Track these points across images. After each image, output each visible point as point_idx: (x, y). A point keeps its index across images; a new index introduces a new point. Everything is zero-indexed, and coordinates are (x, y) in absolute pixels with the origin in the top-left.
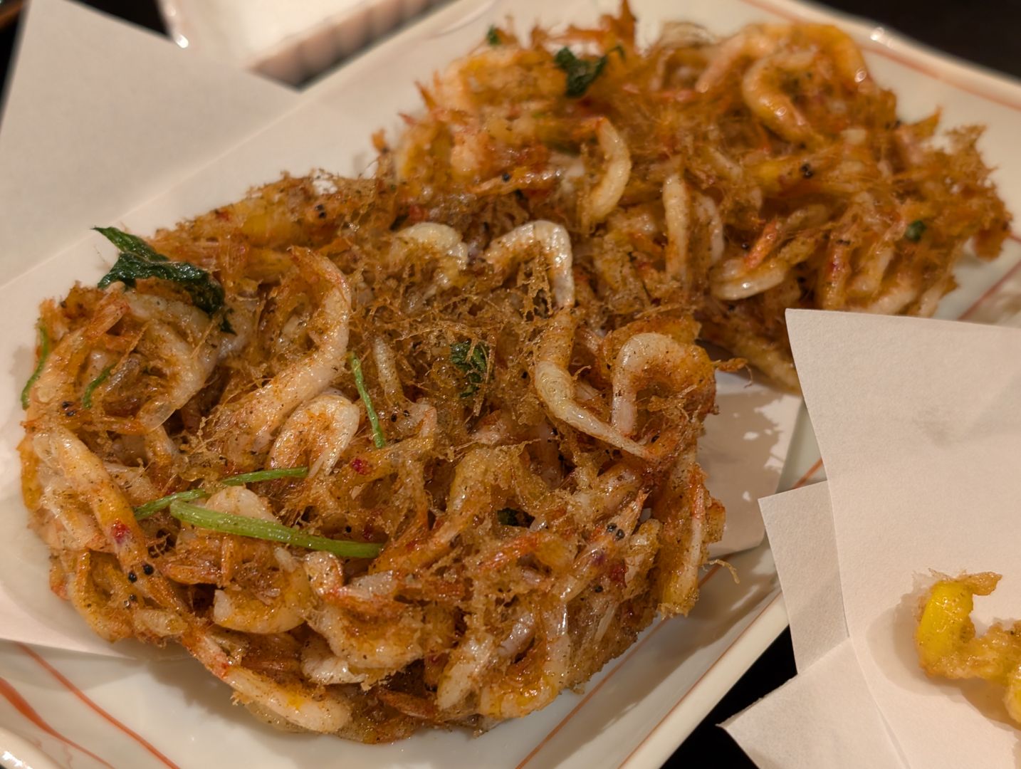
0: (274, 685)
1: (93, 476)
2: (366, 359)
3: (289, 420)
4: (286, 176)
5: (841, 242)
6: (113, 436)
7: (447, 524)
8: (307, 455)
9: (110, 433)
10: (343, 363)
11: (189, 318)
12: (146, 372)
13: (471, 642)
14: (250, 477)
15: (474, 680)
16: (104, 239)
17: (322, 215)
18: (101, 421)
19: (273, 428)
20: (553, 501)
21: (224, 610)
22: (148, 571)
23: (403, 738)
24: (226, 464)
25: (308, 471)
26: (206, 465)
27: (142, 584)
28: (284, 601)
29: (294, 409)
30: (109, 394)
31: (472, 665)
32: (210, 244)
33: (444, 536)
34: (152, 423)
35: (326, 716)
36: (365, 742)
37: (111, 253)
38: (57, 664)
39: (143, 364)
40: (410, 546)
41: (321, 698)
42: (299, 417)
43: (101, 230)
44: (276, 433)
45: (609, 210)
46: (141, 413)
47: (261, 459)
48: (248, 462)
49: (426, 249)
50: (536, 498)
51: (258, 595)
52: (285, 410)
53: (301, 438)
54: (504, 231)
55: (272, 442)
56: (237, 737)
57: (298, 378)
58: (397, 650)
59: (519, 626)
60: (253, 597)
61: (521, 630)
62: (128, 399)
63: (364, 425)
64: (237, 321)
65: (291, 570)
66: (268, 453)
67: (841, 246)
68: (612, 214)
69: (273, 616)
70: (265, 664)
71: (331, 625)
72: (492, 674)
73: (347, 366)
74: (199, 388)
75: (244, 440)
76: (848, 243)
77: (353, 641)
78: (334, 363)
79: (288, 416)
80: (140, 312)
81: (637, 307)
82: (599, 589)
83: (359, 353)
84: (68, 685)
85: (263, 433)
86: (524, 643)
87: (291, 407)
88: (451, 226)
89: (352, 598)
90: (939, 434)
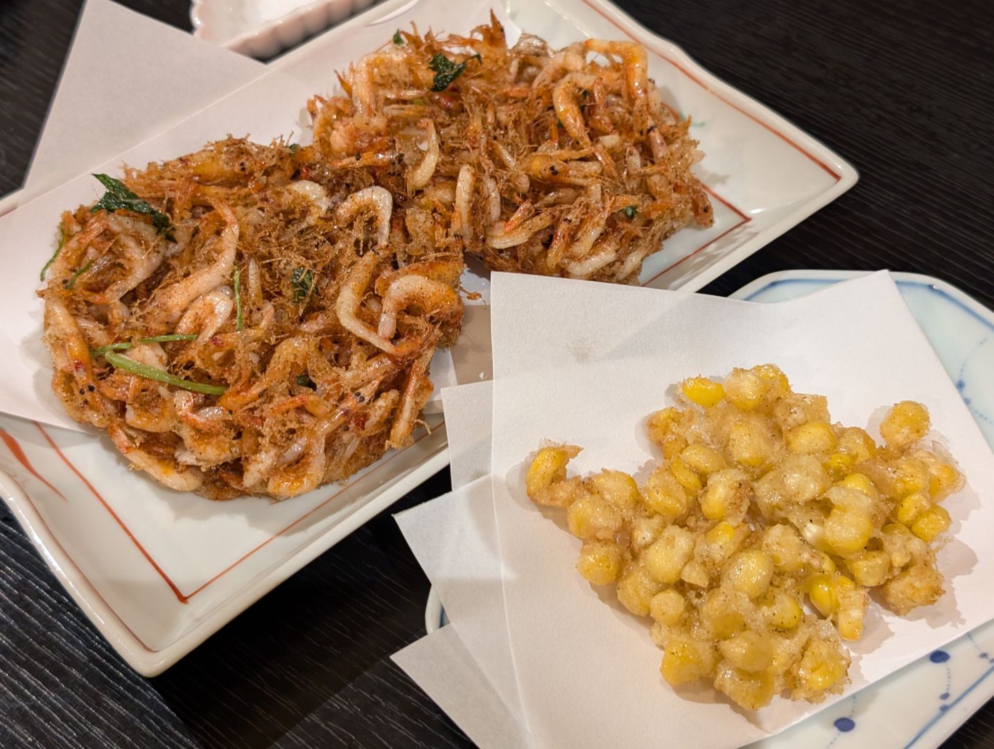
0: (156, 461)
1: (68, 331)
2: (245, 270)
3: (193, 305)
4: (230, 137)
5: (566, 220)
6: (88, 304)
7: (257, 383)
8: (199, 328)
9: (86, 301)
10: (230, 272)
11: (148, 232)
12: (114, 265)
13: (263, 452)
14: (163, 338)
15: (261, 474)
16: (97, 182)
17: (243, 169)
18: (81, 295)
19: (183, 308)
20: (330, 374)
21: (131, 416)
22: (91, 389)
23: (231, 499)
24: (147, 330)
25: (197, 338)
26: (134, 329)
27: (88, 395)
28: (163, 415)
29: (196, 298)
30: (90, 278)
31: (261, 465)
32: (171, 182)
33: (255, 390)
34: (113, 296)
35: (184, 482)
36: (209, 499)
37: (101, 190)
38: (49, 432)
39: (113, 261)
40: (238, 392)
41: (181, 472)
42: (199, 303)
43: (97, 176)
44: (184, 311)
45: (424, 183)
46: (107, 291)
47: (172, 327)
48: (163, 328)
49: (304, 198)
50: (320, 371)
51: (150, 410)
52: (191, 298)
53: (197, 317)
54: (358, 190)
55: (181, 317)
56: (141, 486)
57: (200, 280)
58: (217, 452)
59: (296, 446)
60: (146, 411)
61: (296, 448)
62: (102, 281)
63: (234, 313)
64: (178, 235)
65: (167, 399)
66: (178, 322)
67: (566, 223)
68: (426, 186)
69: (157, 423)
70: (155, 449)
71: (186, 433)
72: (274, 470)
73: (232, 275)
74: (145, 278)
75: (163, 314)
76: (570, 221)
77: (195, 444)
78: (224, 272)
79: (192, 301)
80: (115, 228)
81: (422, 252)
82: (347, 429)
83: (240, 268)
84: (52, 444)
85: (176, 312)
86: (299, 455)
87: (194, 297)
88: (321, 185)
89: (195, 420)
90: (583, 356)
